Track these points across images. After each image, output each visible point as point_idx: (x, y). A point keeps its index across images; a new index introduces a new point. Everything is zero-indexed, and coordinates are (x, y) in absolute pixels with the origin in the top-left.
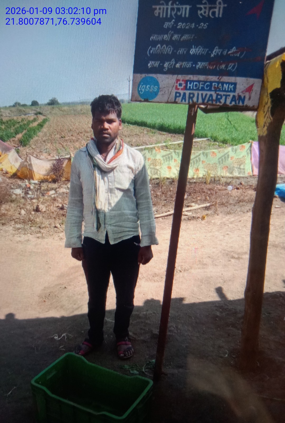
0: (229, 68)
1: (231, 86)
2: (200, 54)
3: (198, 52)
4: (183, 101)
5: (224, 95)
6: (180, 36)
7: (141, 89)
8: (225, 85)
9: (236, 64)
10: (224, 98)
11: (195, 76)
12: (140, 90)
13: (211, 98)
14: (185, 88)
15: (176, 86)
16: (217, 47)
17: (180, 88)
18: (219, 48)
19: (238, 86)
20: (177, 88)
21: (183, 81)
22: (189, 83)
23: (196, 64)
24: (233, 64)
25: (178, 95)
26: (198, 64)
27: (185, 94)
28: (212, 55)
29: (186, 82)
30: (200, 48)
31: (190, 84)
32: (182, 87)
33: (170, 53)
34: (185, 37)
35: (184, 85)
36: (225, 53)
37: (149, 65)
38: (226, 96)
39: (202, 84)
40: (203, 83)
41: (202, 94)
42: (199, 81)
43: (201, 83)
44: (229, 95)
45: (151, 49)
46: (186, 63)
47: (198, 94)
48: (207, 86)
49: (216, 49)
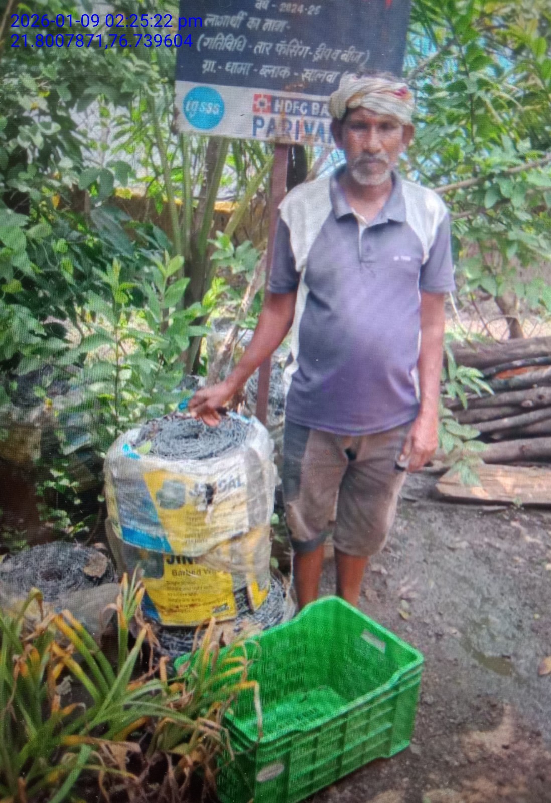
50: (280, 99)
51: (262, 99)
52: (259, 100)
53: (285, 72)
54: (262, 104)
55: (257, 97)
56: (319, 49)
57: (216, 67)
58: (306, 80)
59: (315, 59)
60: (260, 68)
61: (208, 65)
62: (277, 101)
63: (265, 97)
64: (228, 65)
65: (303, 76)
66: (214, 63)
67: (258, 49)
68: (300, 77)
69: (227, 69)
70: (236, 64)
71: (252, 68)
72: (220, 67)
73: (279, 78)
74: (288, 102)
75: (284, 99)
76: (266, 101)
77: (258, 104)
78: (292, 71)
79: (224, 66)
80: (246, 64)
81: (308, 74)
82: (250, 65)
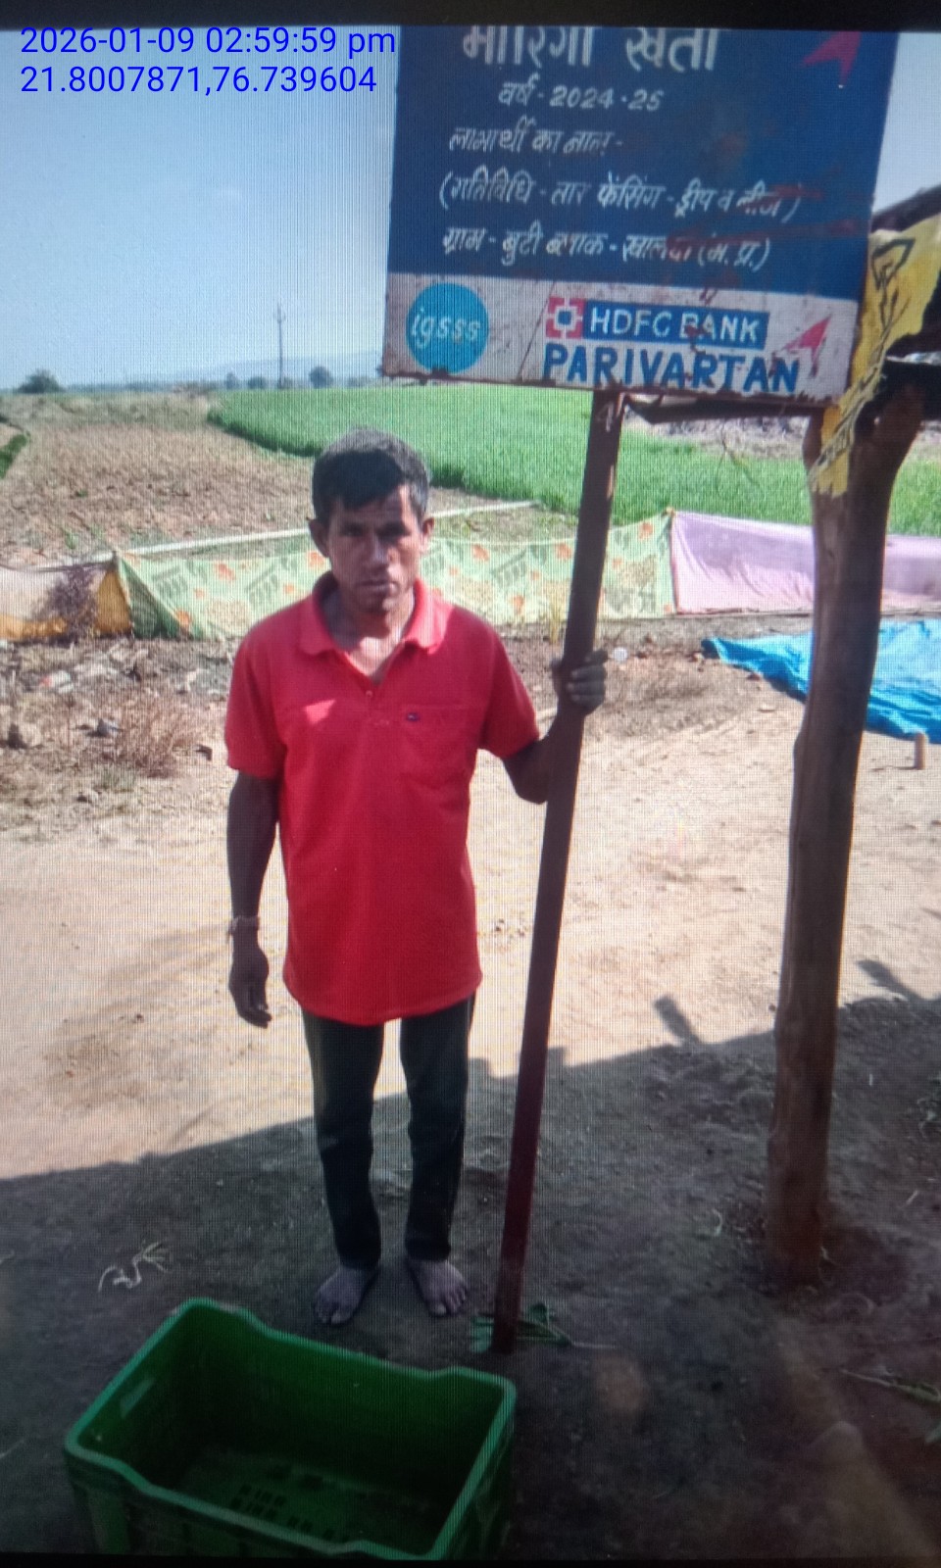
0: (743, 260)
1: (749, 322)
2: (636, 205)
3: (628, 200)
4: (577, 376)
5: (722, 358)
6: (559, 134)
7: (418, 328)
8: (726, 320)
9: (768, 243)
10: (722, 366)
11: (617, 285)
12: (414, 333)
13: (675, 370)
14: (584, 330)
15: (550, 324)
16: (696, 181)
17: (564, 329)
18: (705, 186)
19: (773, 326)
20: (551, 331)
21: (572, 302)
22: (595, 311)
23: (621, 241)
24: (755, 245)
25: (556, 354)
26: (628, 243)
27: (581, 352)
28: (680, 211)
29: (586, 307)
30: (634, 182)
31: (601, 314)
32: (572, 327)
33: (525, 199)
34: (582, 141)
35: (577, 318)
36: (726, 203)
37: (446, 241)
38: (731, 361)
39: (643, 317)
40: (648, 313)
41: (644, 354)
42: (633, 307)
43: (639, 314)
44: (742, 359)
45: (452, 183)
46: (584, 237)
47: (630, 355)
48: (662, 325)
49: (695, 187)
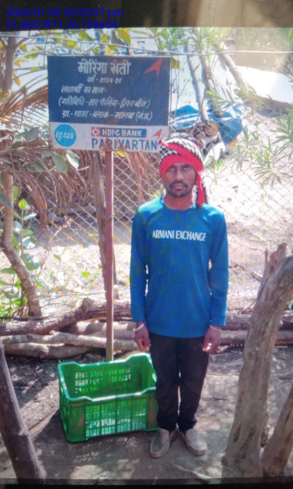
50: (105, 129)
51: (96, 129)
52: (94, 130)
53: (106, 115)
54: (96, 132)
55: (93, 128)
56: (123, 101)
57: (70, 114)
58: (117, 118)
59: (121, 107)
60: (92, 113)
61: (65, 113)
62: (103, 130)
63: (97, 128)
64: (76, 112)
65: (116, 116)
66: (68, 112)
67: (91, 103)
68: (114, 117)
69: (75, 115)
70: (80, 112)
71: (88, 114)
72: (72, 114)
73: (103, 118)
74: (109, 130)
75: (107, 129)
76: (97, 130)
77: (93, 132)
78: (110, 114)
79: (74, 113)
80: (85, 112)
81: (119, 115)
82: (88, 112)
